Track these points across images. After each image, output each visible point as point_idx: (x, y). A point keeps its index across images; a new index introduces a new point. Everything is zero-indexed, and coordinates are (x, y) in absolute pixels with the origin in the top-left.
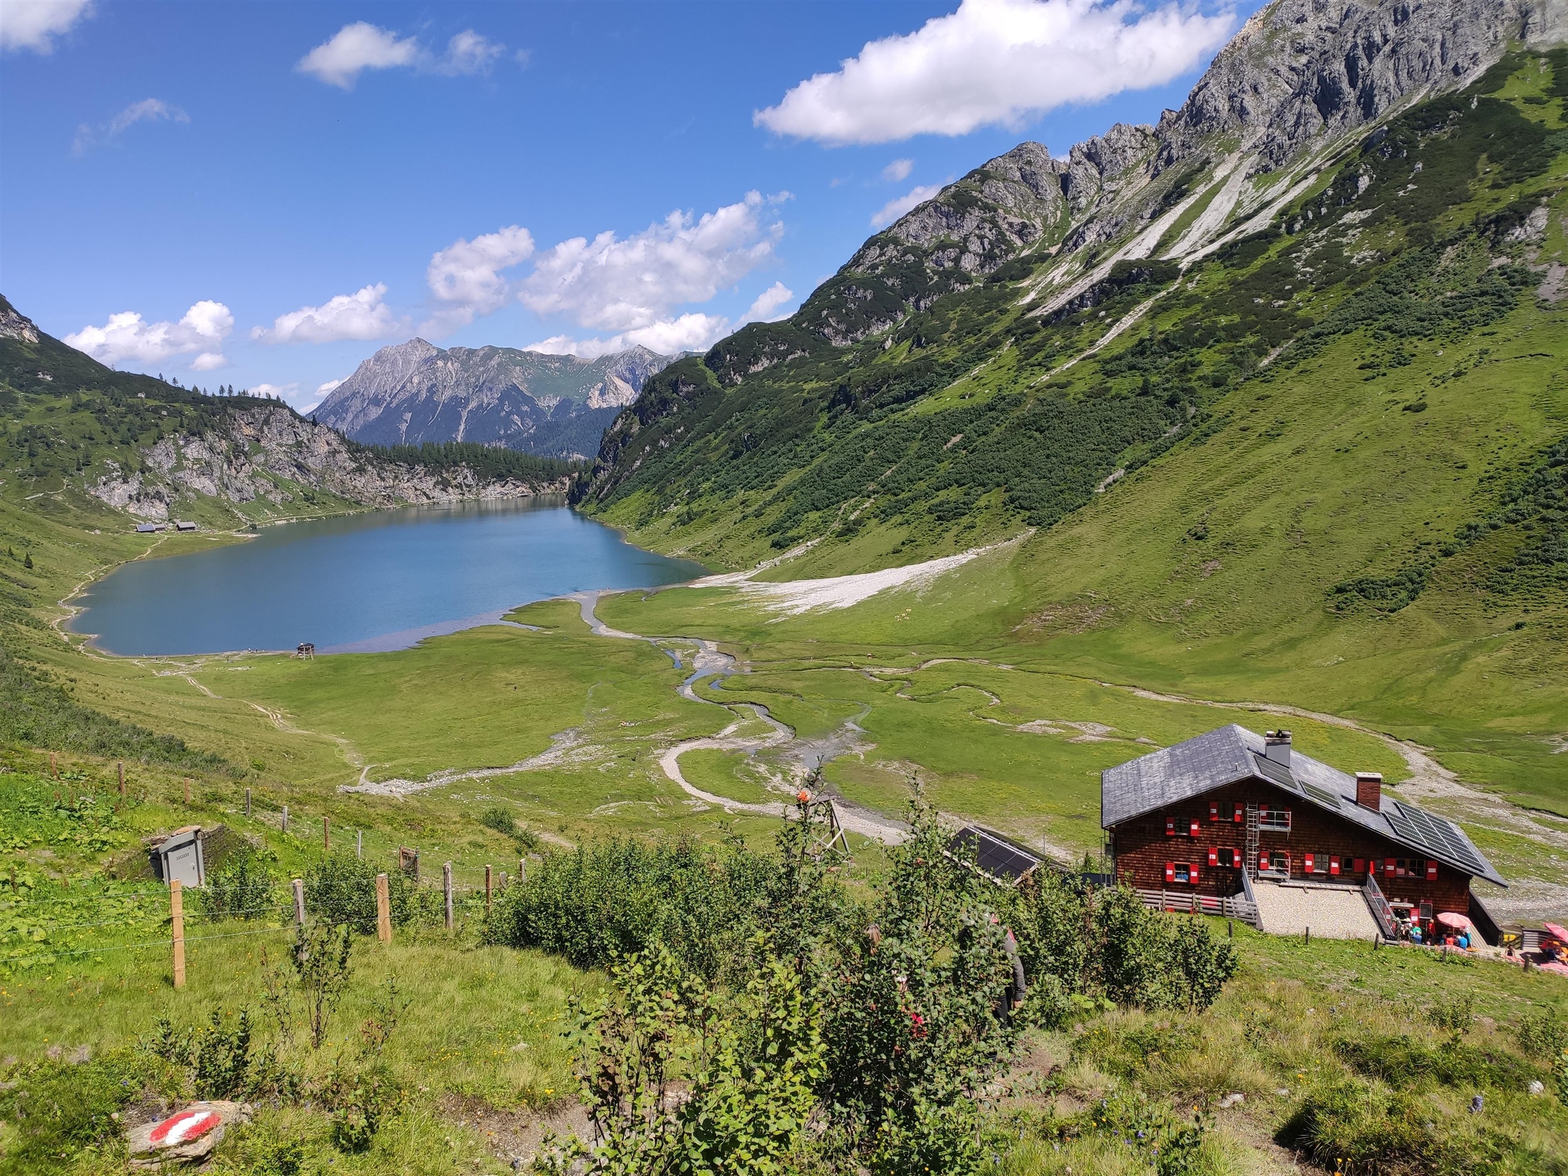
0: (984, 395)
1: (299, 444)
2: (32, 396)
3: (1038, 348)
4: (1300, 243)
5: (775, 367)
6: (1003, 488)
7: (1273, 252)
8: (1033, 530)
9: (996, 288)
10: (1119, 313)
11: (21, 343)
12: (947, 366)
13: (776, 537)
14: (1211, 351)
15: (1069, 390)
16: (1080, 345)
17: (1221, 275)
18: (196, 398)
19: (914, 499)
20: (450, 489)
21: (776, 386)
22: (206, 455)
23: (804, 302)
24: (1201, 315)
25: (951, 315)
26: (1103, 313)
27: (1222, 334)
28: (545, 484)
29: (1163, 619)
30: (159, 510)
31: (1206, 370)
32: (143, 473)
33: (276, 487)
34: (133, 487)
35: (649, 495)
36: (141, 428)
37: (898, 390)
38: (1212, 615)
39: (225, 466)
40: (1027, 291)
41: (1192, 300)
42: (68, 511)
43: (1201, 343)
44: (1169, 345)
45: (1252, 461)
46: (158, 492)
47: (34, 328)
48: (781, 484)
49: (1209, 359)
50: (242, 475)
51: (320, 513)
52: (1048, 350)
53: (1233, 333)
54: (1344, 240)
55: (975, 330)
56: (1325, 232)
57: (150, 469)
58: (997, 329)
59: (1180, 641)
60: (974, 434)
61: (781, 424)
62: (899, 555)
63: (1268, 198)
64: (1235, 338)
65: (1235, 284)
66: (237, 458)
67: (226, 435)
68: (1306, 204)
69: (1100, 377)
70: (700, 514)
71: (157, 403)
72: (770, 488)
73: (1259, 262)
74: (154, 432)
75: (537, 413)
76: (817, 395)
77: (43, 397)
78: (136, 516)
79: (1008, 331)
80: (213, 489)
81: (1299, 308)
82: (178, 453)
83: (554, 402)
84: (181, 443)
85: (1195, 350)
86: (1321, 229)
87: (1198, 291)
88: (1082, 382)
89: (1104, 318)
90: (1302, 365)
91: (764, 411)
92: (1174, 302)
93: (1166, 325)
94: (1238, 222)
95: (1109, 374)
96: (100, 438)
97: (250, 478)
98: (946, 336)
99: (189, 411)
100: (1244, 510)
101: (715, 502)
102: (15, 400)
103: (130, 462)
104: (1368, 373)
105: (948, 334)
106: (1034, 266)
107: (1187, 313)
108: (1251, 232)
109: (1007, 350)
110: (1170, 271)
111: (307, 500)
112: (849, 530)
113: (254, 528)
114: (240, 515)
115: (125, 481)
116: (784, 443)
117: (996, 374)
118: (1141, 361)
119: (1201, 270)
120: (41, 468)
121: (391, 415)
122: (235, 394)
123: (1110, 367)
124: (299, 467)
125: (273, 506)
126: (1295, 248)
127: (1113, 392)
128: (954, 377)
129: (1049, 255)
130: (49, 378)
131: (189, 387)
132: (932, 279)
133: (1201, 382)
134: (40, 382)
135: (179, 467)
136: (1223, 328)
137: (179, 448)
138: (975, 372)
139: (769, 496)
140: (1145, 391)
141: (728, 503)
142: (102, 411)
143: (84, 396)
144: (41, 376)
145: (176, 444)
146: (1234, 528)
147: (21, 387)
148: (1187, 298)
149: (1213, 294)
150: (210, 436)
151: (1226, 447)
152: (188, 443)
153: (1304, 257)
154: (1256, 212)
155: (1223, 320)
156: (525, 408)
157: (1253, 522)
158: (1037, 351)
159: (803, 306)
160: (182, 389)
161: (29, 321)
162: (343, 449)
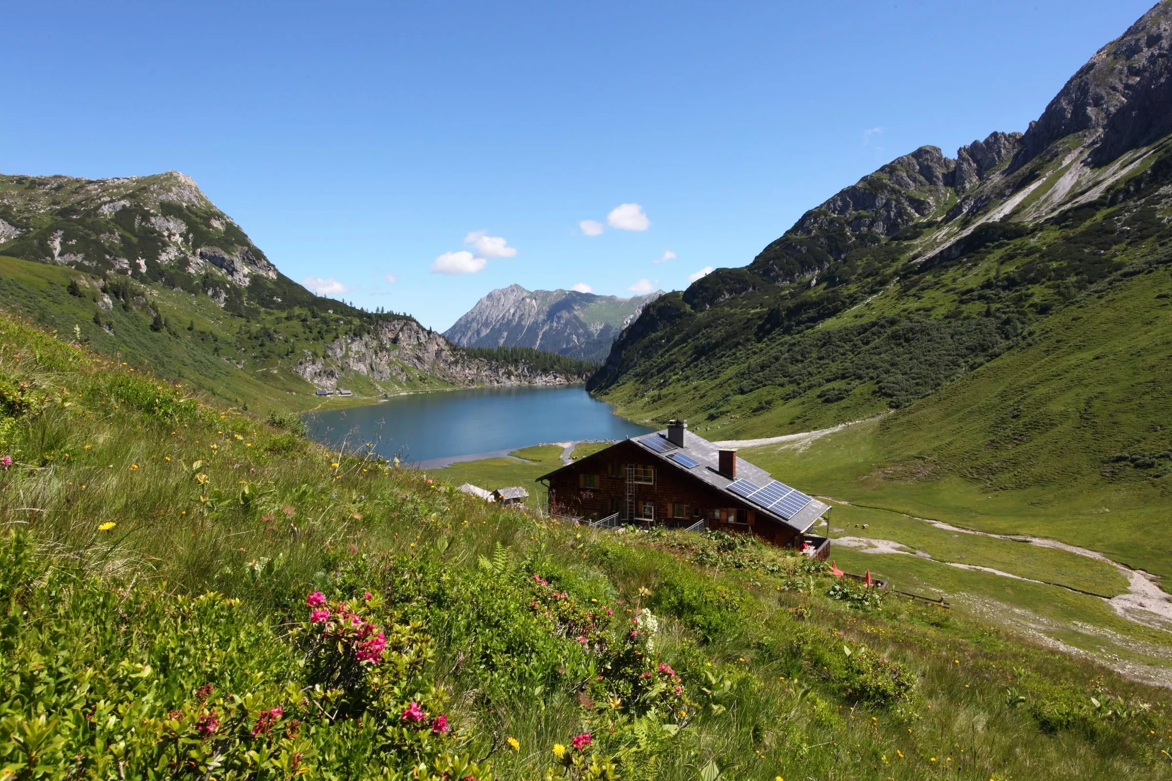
0: (871, 317)
1: (420, 344)
2: (269, 310)
3: (914, 284)
4: (1122, 209)
5: (733, 298)
6: (875, 381)
7: (1099, 216)
8: (892, 411)
9: (894, 245)
10: (977, 260)
11: (267, 279)
12: (850, 296)
13: (712, 411)
14: (1043, 286)
15: (932, 312)
16: (946, 282)
17: (1057, 234)
18: (361, 314)
19: (810, 387)
20: (513, 378)
21: (732, 311)
22: (363, 350)
23: (758, 254)
24: (1038, 261)
25: (859, 263)
26: (965, 260)
27: (1053, 274)
28: (576, 377)
29: (976, 476)
30: (330, 383)
31: (1036, 299)
32: (324, 358)
33: (402, 371)
34: (319, 367)
35: (637, 384)
36: (327, 331)
37: (812, 313)
38: (1012, 474)
39: (374, 357)
40: (917, 246)
41: (1032, 251)
42: (279, 379)
43: (1034, 281)
44: (1011, 283)
45: (1064, 364)
46: (332, 371)
47: (275, 270)
48: (723, 377)
49: (1039, 293)
50: (383, 362)
51: (428, 389)
52: (921, 285)
53: (1060, 274)
54: (1158, 207)
55: (874, 273)
56: (1143, 200)
57: (329, 356)
58: (890, 271)
59: (985, 491)
60: (860, 342)
61: (729, 336)
62: (795, 425)
63: (1101, 178)
64: (1062, 277)
65: (1067, 239)
66: (381, 351)
67: (377, 337)
68: (1129, 181)
69: (956, 304)
70: (665, 396)
71: (339, 316)
72: (715, 378)
73: (1088, 223)
74: (334, 334)
75: (588, 334)
76: (756, 317)
77: (275, 311)
78: (318, 385)
79: (896, 273)
80: (365, 371)
81: (1116, 256)
82: (347, 348)
83: (600, 327)
84: (349, 341)
85: (1030, 286)
86: (1139, 199)
87: (1038, 244)
88: (943, 307)
89: (966, 263)
90: (1110, 296)
91: (720, 327)
92: (1019, 251)
93: (1010, 268)
94: (1075, 196)
95: (962, 302)
96: (302, 336)
97: (389, 365)
98: (853, 277)
99: (356, 322)
100: (1050, 399)
101: (679, 388)
102: (259, 313)
103: (317, 352)
104: (1161, 302)
105: (855, 276)
106: (924, 230)
107: (1027, 260)
108: (1083, 202)
109: (893, 287)
110: (1020, 232)
111: (421, 380)
112: (762, 408)
113: (386, 397)
114: (379, 387)
115: (314, 363)
116: (730, 349)
117: (882, 302)
118: (988, 292)
119: (1041, 230)
120: (267, 353)
121: (496, 333)
122: (385, 312)
123: (965, 297)
124: (419, 358)
125: (400, 384)
126: (1118, 213)
127: (965, 314)
128: (853, 303)
129: (936, 222)
130: (279, 300)
131: (358, 308)
132: (850, 239)
133: (1032, 308)
134: (274, 302)
135: (346, 356)
136: (1054, 270)
137: (347, 344)
138: (869, 300)
139: (713, 384)
140: (988, 314)
141: (686, 388)
142: (304, 320)
143: (297, 311)
144: (275, 298)
145: (346, 342)
146: (1041, 410)
147: (263, 305)
148: (1029, 249)
149: (1050, 246)
150: (366, 338)
151: (1044, 354)
152: (353, 341)
153: (1124, 218)
154: (1090, 189)
155: (1055, 265)
156: (581, 331)
157: (1055, 407)
158: (913, 286)
159: (757, 258)
160: (354, 308)
161: (274, 266)
162: (447, 348)
